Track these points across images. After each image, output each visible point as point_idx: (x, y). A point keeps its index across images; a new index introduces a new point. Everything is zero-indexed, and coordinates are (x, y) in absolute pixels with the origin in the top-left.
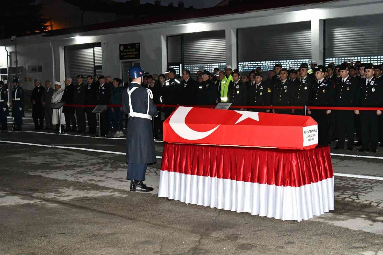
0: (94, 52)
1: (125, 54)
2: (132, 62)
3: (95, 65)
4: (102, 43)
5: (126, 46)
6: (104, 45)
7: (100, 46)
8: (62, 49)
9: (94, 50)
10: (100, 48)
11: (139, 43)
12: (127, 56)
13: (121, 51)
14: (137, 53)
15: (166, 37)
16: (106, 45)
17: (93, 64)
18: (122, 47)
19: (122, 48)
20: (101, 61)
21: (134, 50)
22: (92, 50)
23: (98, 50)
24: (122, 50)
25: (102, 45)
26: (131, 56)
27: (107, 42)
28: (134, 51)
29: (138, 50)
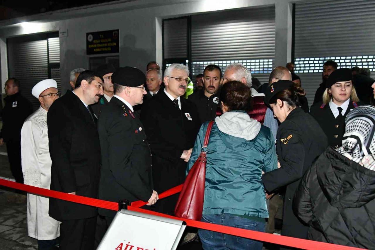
0: (48, 45)
1: (95, 46)
2: (107, 58)
3: (50, 62)
4: (59, 33)
5: (96, 35)
6: (63, 34)
7: (57, 36)
8: (4, 41)
9: (48, 43)
10: (57, 39)
11: (118, 30)
12: (98, 50)
13: (88, 43)
14: (115, 44)
15: (161, 21)
16: (66, 34)
17: (47, 61)
18: (90, 36)
19: (90, 38)
20: (59, 57)
21: (109, 40)
22: (45, 42)
23: (54, 42)
24: (90, 40)
25: (60, 35)
26: (105, 49)
27: (67, 30)
28: (109, 42)
29: (116, 40)
